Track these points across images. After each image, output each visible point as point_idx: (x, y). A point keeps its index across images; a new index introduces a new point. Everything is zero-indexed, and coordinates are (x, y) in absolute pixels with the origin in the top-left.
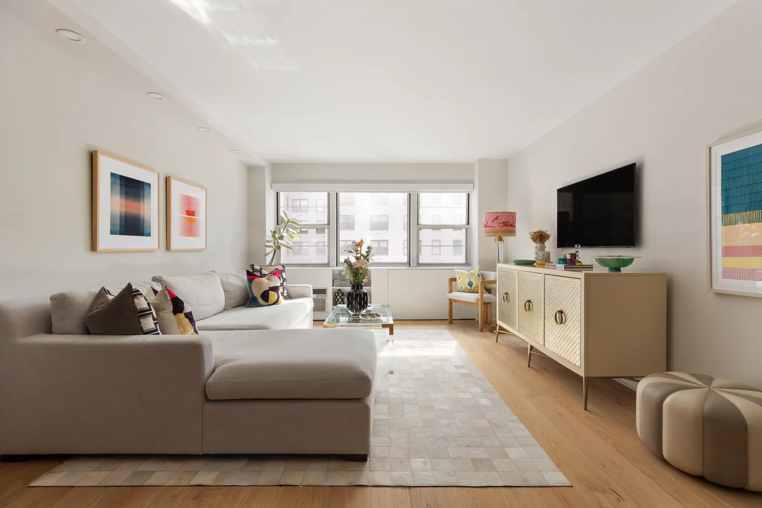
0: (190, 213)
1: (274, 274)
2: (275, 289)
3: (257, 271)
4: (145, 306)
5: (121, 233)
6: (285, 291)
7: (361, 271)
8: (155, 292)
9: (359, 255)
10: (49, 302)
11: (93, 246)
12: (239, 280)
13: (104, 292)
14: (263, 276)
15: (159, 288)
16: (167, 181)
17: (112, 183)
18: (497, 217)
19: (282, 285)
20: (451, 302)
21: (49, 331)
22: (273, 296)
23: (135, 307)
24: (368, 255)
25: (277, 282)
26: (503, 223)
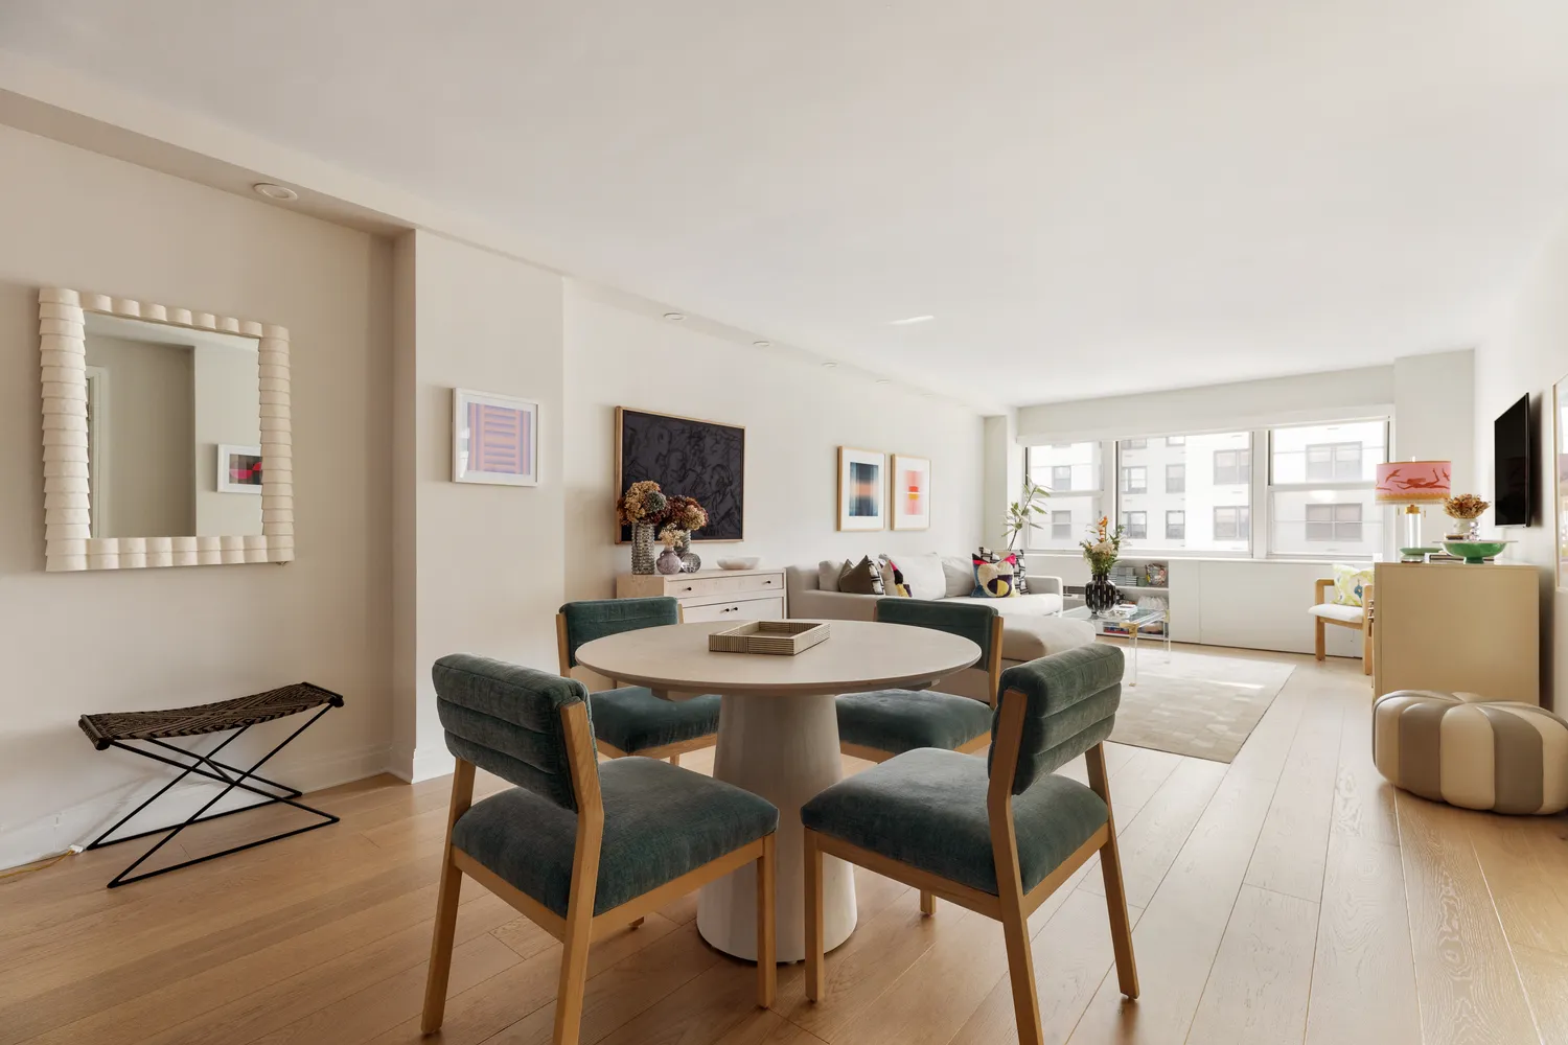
0: (914, 489)
1: (1007, 559)
2: (1006, 578)
3: (987, 555)
4: (876, 574)
5: (856, 515)
6: (1023, 584)
7: (1104, 557)
8: (882, 566)
9: (1103, 537)
10: (817, 567)
11: (838, 527)
12: (965, 566)
13: (848, 563)
14: (993, 561)
15: (884, 564)
16: (892, 459)
17: (851, 470)
18: (1396, 472)
19: (1017, 574)
20: (1320, 622)
21: (818, 588)
22: (1002, 586)
23: (869, 573)
24: (1117, 537)
25: (1009, 570)
26: (1409, 481)
